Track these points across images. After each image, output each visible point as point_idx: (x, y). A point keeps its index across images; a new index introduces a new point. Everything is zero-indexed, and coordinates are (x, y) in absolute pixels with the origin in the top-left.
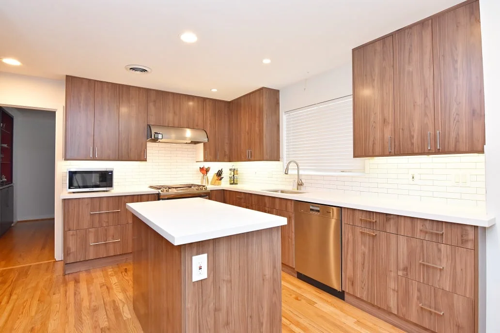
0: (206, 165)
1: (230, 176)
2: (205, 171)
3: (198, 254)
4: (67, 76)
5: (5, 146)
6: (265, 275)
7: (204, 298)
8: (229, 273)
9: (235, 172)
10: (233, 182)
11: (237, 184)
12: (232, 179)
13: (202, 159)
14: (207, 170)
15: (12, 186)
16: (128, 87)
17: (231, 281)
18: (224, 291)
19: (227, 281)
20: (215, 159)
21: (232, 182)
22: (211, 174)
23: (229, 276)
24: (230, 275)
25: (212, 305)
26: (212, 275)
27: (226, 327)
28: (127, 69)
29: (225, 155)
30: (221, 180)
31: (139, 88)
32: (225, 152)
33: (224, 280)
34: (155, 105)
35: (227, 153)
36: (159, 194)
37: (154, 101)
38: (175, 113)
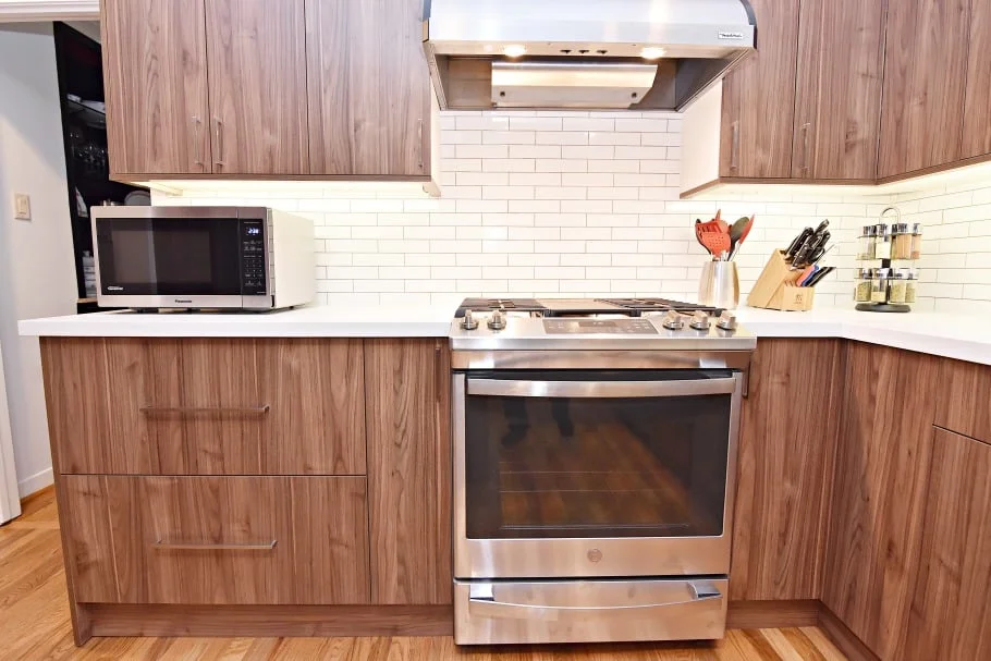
2: (722, 237)
9: (903, 243)
10: (882, 295)
11: (903, 309)
12: (878, 281)
13: (711, 169)
14: (737, 233)
21: (878, 297)
29: (850, 147)
30: (811, 281)
32: (849, 123)
36: (446, 340)
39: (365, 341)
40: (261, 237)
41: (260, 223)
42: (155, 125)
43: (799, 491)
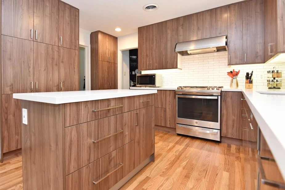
0: (236, 68)
2: (233, 74)
3: (24, 108)
11: (279, 88)
12: (271, 82)
13: (226, 63)
14: (237, 74)
21: (270, 86)
22: (242, 78)
28: (144, 9)
30: (251, 82)
31: (172, 20)
32: (257, 52)
34: (182, 28)
36: (175, 90)
37: (183, 25)
38: (198, 29)
39: (166, 90)
42: (143, 64)
43: (236, 118)
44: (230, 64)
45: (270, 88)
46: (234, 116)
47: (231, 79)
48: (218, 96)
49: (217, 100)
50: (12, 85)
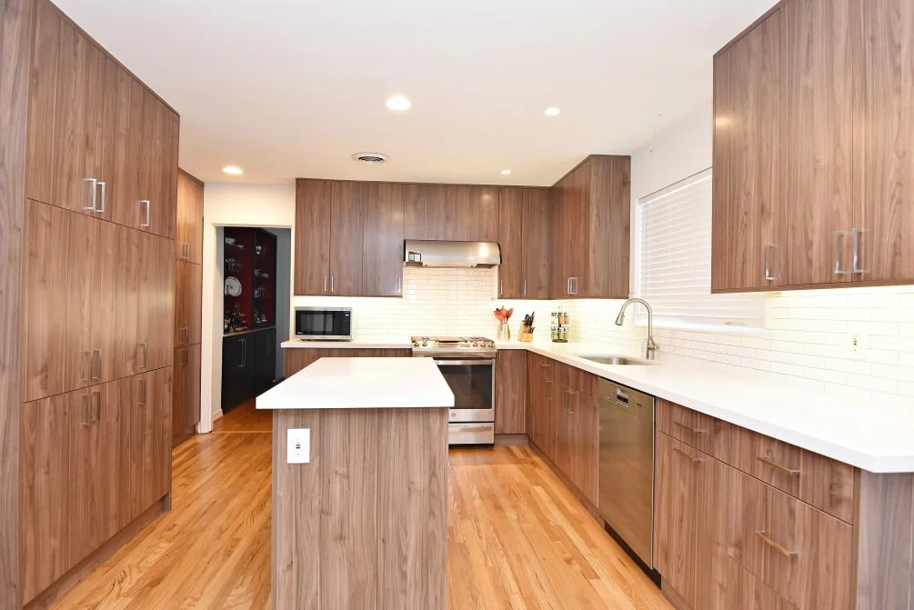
0: (507, 304)
1: (553, 325)
2: (504, 315)
3: (296, 426)
4: (298, 180)
5: (266, 275)
6: (413, 483)
7: (304, 490)
8: (345, 465)
9: (562, 319)
10: (559, 338)
11: (566, 341)
12: (556, 332)
13: (496, 294)
14: (508, 315)
15: (275, 329)
16: (376, 184)
17: (348, 477)
18: (337, 487)
19: (342, 476)
20: (520, 295)
21: (556, 337)
22: (516, 322)
23: (345, 469)
24: (348, 467)
25: (316, 503)
26: (317, 460)
27: (338, 541)
28: (354, 159)
29: (540, 288)
30: (531, 331)
31: (391, 183)
32: (540, 282)
33: (336, 472)
34: (415, 208)
35: (545, 283)
36: (411, 349)
37: (415, 202)
38: (448, 218)
40: (349, 317)
41: (349, 313)
43: (517, 397)
44: (501, 297)
45: (554, 341)
46: (515, 393)
47: (499, 322)
48: (491, 359)
49: (491, 365)
50: (45, 369)
